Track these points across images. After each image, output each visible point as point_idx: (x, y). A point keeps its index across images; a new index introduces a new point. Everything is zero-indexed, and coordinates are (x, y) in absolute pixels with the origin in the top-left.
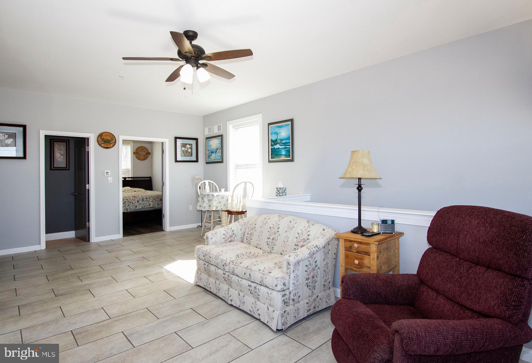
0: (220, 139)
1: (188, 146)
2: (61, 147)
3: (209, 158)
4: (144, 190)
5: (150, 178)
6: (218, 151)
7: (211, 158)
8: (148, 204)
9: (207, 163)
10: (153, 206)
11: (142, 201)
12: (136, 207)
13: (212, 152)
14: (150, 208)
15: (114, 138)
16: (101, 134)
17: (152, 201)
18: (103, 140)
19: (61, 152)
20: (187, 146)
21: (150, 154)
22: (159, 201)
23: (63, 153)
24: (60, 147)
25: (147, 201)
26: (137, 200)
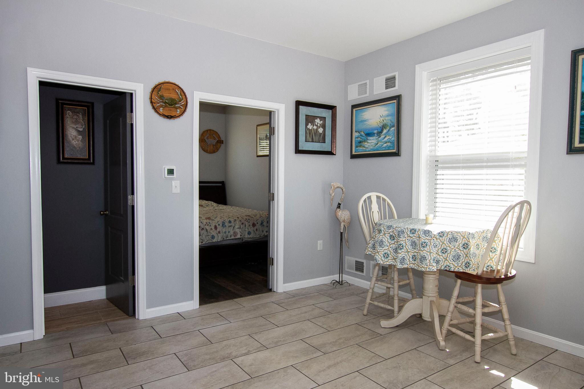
0: (395, 105)
1: (318, 121)
2: (77, 116)
3: (360, 146)
4: (215, 204)
5: (223, 183)
6: (385, 131)
7: (364, 147)
8: (232, 232)
9: (353, 157)
10: (241, 236)
11: (222, 226)
12: (213, 237)
13: (369, 135)
14: (236, 239)
15: (184, 97)
16: (159, 85)
17: (240, 228)
18: (163, 100)
19: (77, 126)
20: (316, 120)
21: (223, 143)
22: (251, 226)
23: (81, 130)
24: (75, 117)
25: (230, 226)
26: (214, 225)
